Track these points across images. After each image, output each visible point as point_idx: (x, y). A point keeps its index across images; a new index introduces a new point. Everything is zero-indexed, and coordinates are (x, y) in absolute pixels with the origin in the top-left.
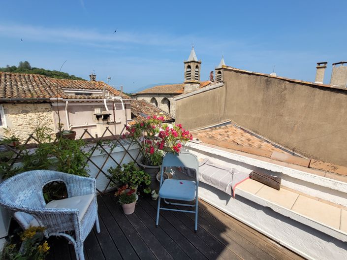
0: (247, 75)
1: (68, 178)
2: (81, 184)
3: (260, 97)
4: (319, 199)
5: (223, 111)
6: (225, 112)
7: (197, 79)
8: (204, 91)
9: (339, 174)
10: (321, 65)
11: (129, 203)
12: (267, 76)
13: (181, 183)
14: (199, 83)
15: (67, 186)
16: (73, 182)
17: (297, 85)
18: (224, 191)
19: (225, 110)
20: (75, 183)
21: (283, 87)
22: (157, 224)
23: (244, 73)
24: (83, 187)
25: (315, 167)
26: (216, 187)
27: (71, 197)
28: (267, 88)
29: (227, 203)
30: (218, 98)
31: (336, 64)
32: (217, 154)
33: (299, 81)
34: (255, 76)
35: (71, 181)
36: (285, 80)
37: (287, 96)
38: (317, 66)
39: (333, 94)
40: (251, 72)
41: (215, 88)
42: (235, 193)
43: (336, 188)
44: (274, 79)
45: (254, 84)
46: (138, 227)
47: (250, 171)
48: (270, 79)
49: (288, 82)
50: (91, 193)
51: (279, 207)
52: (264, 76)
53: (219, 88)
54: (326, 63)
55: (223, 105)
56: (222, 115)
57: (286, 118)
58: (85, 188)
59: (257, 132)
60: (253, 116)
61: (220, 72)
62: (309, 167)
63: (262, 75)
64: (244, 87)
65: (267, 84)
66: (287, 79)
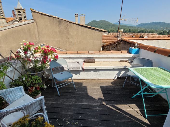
0: (48, 17)
1: (4, 92)
2: (15, 93)
3: (57, 30)
4: (104, 62)
5: (38, 38)
6: (39, 39)
7: (2, 15)
8: (20, 26)
9: (107, 53)
10: (76, 15)
11: (39, 94)
12: (59, 19)
13: (62, 73)
14: (5, 19)
15: (5, 98)
16: (9, 94)
17: (72, 24)
18: (79, 70)
19: (39, 38)
20: (10, 93)
21: (67, 25)
22: (59, 95)
23: (46, 15)
24: (17, 94)
25: (101, 53)
26: (75, 70)
27: (11, 103)
28: (60, 25)
29: (79, 75)
30: (32, 30)
31: (81, 15)
32: (68, 57)
33: (73, 22)
34: (52, 18)
35: (7, 93)
36: (67, 21)
37: (69, 29)
38: (75, 15)
39: (84, 28)
40: (50, 15)
41: (28, 24)
42: (84, 69)
43: (108, 57)
44: (62, 21)
45: (53, 22)
46: (51, 101)
47: (83, 60)
48: (60, 20)
49: (68, 22)
50: (23, 95)
51: (98, 67)
52: (57, 18)
53: (31, 24)
54: (78, 14)
55: (37, 35)
56: (38, 41)
57: (71, 39)
58: (18, 94)
59: (59, 48)
60: (56, 40)
61: (19, 12)
62: (100, 53)
63: (56, 18)
64: (47, 24)
65: (59, 23)
66: (68, 21)
